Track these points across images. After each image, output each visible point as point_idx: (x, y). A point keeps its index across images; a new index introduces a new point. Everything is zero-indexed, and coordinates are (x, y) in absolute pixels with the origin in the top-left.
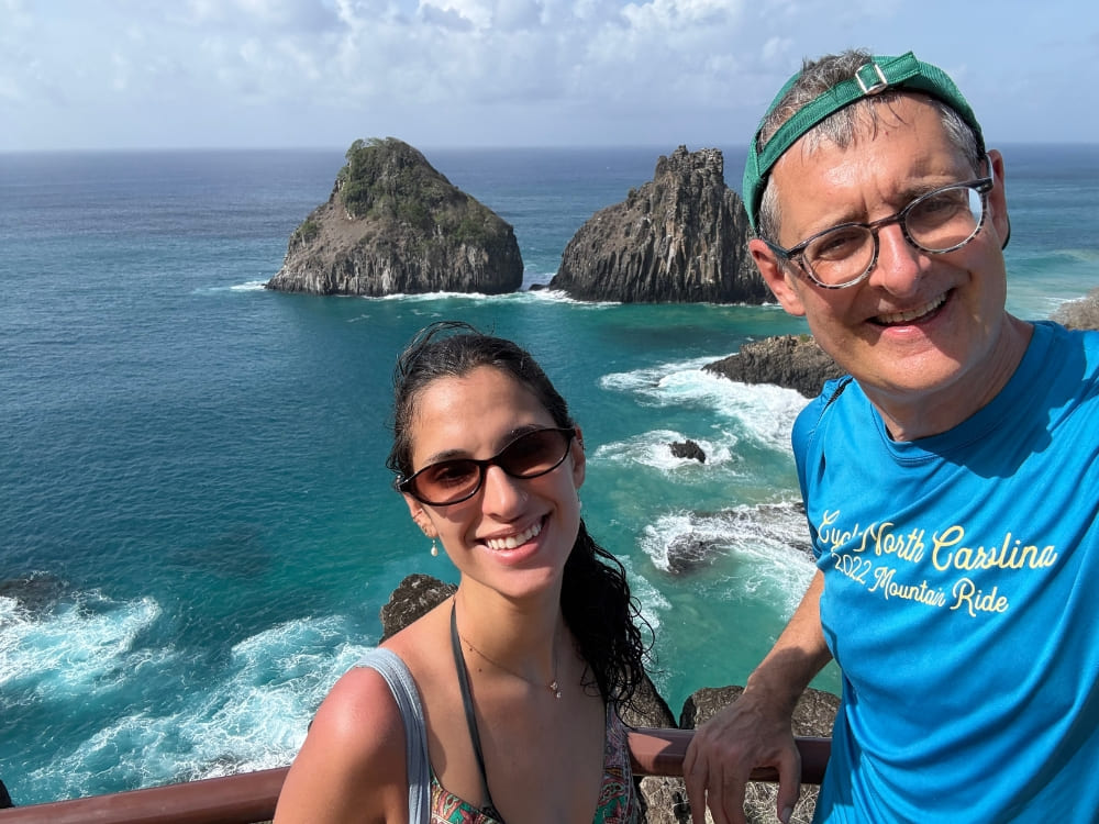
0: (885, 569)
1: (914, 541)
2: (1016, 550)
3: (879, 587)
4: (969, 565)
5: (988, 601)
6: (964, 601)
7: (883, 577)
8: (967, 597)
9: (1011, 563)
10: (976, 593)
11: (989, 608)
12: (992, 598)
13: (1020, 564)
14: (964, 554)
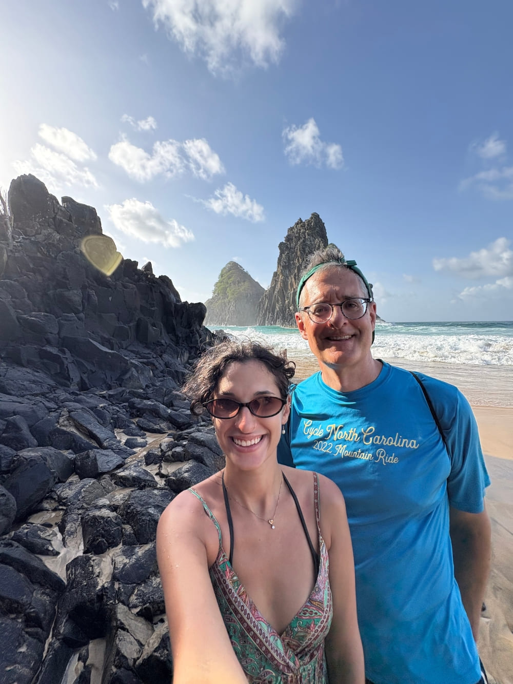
0: (341, 446)
1: (352, 433)
2: (400, 439)
3: (339, 453)
4: (379, 442)
5: (391, 459)
6: (381, 458)
7: (340, 449)
8: (382, 457)
9: (399, 444)
10: (386, 456)
11: (392, 462)
12: (392, 458)
13: (402, 445)
14: (377, 438)
